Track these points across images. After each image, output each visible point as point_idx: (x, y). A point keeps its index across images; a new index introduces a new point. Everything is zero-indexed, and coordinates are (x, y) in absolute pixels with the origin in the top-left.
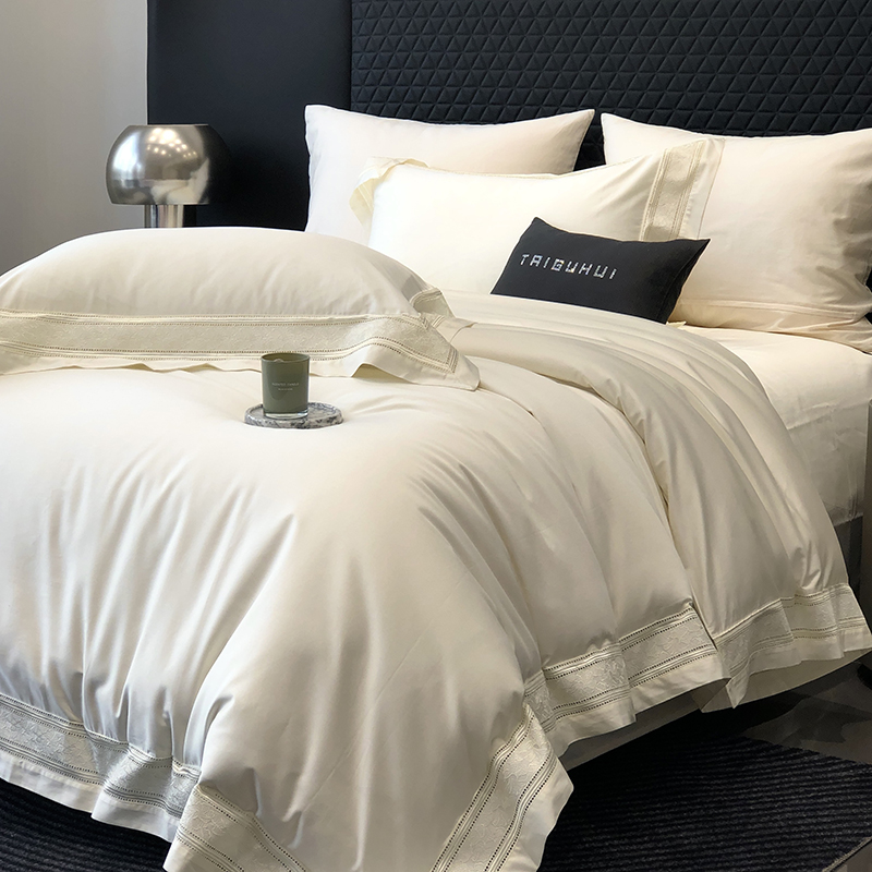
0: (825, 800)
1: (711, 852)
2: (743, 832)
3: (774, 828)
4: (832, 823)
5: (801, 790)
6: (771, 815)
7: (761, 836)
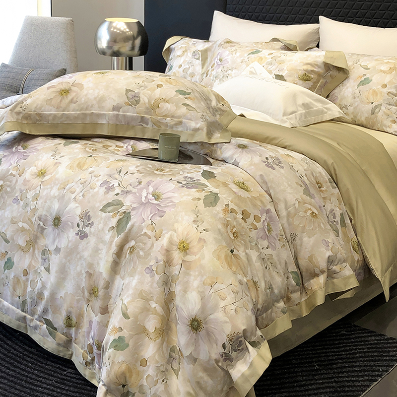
0: (358, 355)
1: (298, 389)
2: (316, 375)
3: (331, 373)
4: (360, 371)
5: (348, 348)
6: (331, 364)
7: (324, 379)
